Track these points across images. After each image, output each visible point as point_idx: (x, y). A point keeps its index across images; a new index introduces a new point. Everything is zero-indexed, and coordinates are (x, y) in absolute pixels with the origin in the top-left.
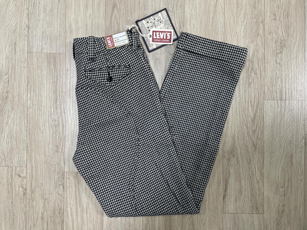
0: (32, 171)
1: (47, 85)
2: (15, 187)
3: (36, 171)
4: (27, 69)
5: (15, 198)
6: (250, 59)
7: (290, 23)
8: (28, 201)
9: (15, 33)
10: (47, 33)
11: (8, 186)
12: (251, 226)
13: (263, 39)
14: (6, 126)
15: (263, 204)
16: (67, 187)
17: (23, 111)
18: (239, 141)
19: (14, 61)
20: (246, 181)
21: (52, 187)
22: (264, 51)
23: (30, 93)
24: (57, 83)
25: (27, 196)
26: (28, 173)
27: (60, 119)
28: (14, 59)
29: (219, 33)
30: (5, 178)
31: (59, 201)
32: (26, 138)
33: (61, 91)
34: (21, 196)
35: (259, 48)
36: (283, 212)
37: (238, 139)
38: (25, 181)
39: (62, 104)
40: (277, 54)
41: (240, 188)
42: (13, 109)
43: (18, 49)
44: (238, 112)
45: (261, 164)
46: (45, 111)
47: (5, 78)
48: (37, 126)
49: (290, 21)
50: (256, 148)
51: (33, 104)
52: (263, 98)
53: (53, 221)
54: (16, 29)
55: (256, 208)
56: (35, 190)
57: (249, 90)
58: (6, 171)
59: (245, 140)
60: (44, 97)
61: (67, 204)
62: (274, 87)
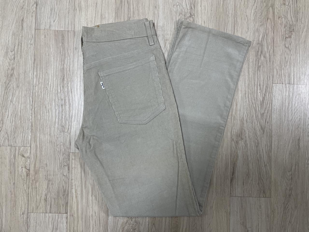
0: (36, 150)
1: (54, 63)
2: (18, 167)
3: (41, 151)
4: (34, 46)
5: (17, 179)
6: (260, 43)
7: (298, 9)
8: (31, 182)
9: (23, 10)
10: (56, 11)
11: (11, 166)
12: (258, 209)
13: (273, 23)
14: (10, 104)
15: (270, 188)
16: (72, 168)
17: (28, 90)
18: (248, 124)
19: (20, 38)
20: (254, 164)
21: (57, 168)
22: (273, 35)
23: (37, 71)
24: (64, 61)
25: (30, 177)
26: (32, 153)
27: (67, 98)
28: (21, 36)
29: (230, 15)
30: (8, 158)
31: (63, 183)
32: (31, 117)
33: (68, 69)
34: (24, 176)
35: (268, 31)
36: (290, 196)
37: (247, 121)
38: (29, 161)
39: (69, 83)
40: (286, 38)
41: (248, 171)
42: (18, 87)
43: (25, 25)
44: (247, 95)
45: (269, 147)
46: (52, 89)
47: (11, 54)
48: (43, 105)
49: (298, 6)
50: (264, 131)
51: (39, 82)
52: (272, 81)
53: (57, 203)
54: (24, 5)
55: (264, 192)
56: (39, 170)
57: (258, 73)
58: (9, 151)
59: (254, 123)
60: (51, 75)
61: (72, 186)
62: (283, 70)
